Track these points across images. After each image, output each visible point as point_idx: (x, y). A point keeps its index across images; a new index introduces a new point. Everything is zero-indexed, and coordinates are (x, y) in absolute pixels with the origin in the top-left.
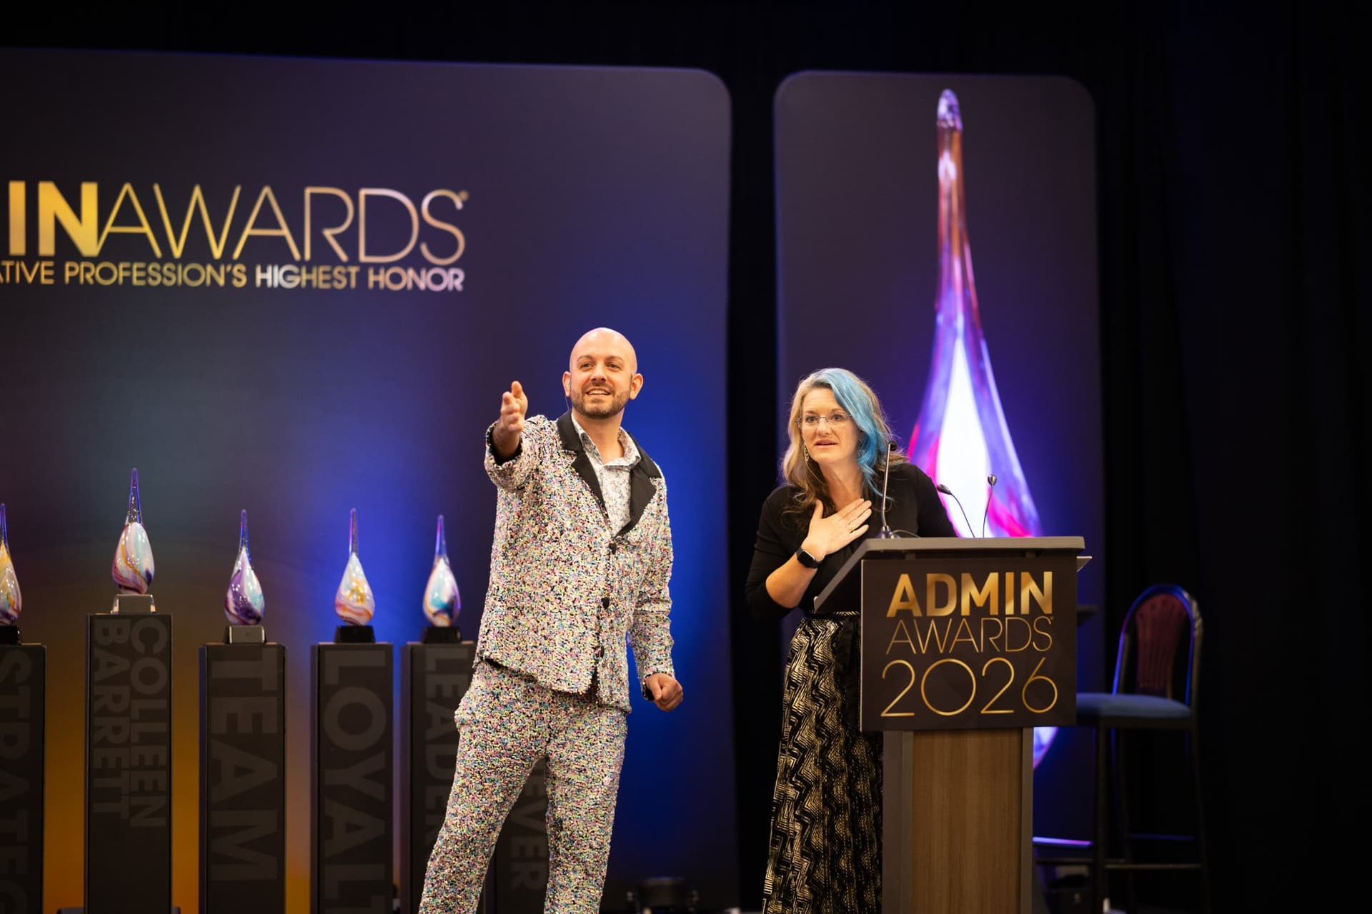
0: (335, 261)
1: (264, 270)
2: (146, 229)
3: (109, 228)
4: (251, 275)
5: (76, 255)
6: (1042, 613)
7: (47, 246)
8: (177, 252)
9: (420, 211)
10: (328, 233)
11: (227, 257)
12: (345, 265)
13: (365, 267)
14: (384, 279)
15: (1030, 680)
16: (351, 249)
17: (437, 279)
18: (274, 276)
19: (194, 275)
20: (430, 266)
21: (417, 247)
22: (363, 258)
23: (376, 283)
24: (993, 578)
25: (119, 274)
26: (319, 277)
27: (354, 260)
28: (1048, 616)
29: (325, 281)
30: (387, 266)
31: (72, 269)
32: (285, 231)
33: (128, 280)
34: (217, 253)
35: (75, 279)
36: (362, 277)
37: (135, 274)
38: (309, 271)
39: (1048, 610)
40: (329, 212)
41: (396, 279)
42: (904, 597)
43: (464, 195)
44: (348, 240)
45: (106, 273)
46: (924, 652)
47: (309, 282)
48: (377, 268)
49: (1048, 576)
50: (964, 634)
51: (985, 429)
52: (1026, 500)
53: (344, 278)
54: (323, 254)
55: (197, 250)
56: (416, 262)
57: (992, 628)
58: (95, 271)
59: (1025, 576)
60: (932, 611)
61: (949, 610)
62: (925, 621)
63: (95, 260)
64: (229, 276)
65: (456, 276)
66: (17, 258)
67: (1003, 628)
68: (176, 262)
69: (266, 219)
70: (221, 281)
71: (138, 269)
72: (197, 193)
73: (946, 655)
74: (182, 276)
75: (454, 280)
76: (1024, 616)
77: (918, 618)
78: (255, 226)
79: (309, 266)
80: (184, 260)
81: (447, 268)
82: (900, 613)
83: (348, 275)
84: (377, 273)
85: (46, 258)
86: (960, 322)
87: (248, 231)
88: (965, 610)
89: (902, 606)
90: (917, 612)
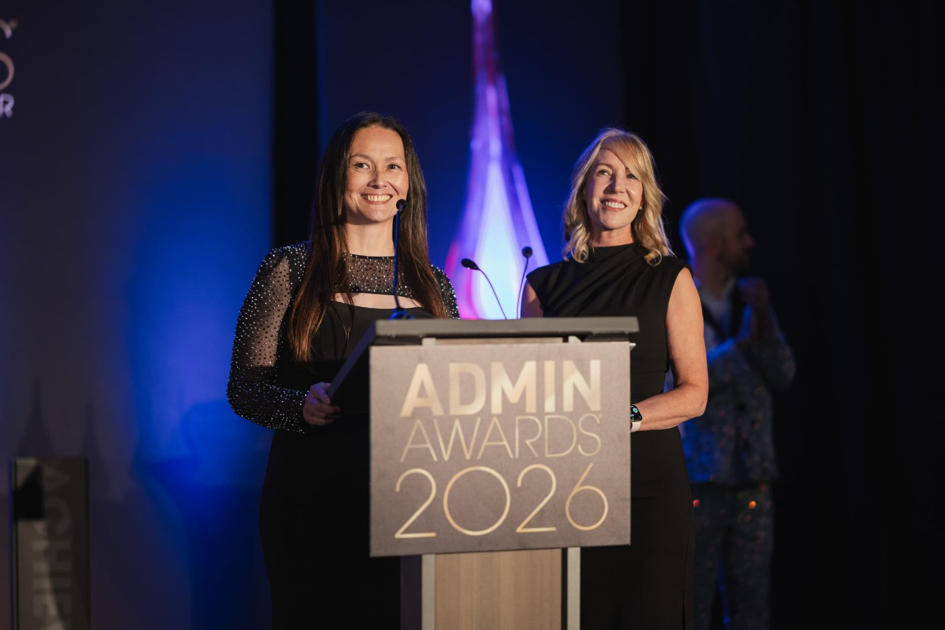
6: (587, 409)
15: (576, 490)
24: (530, 367)
28: (596, 413)
39: (595, 405)
42: (422, 393)
46: (446, 457)
49: (595, 366)
50: (495, 437)
57: (529, 428)
59: (568, 365)
60: (457, 409)
61: (476, 407)
62: (447, 421)
67: (544, 429)
73: (473, 462)
76: (568, 414)
77: (440, 418)
82: (417, 412)
88: (497, 407)
89: (420, 403)
90: (438, 410)
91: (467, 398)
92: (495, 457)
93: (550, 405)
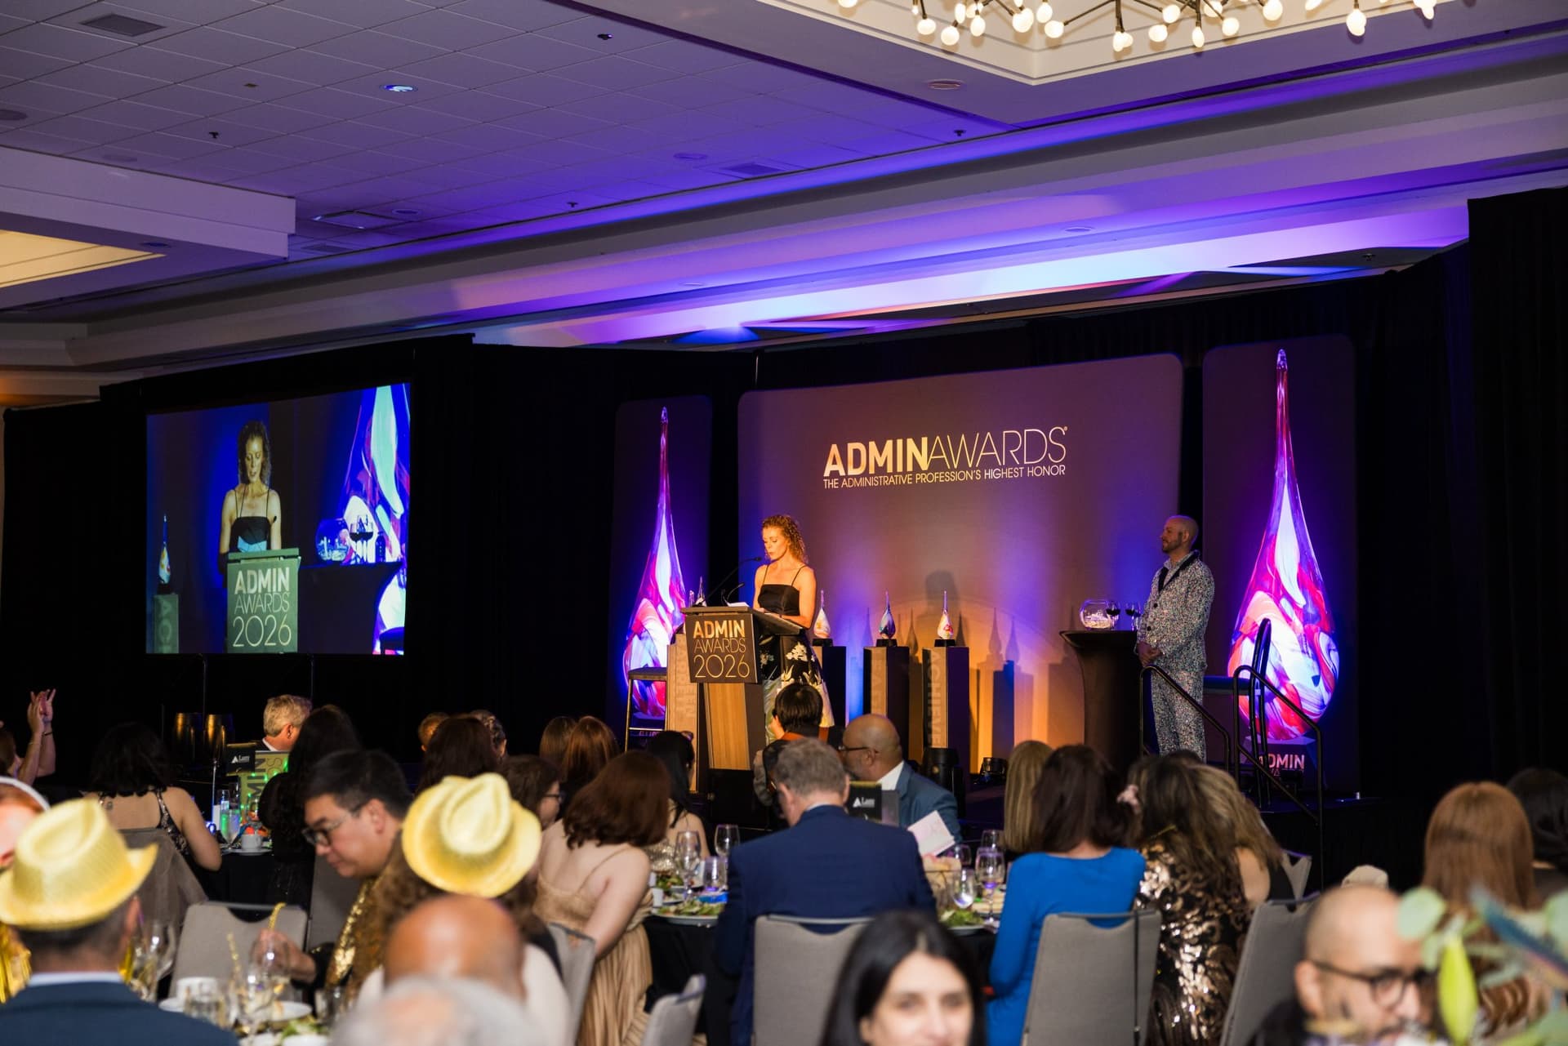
0: (1015, 465)
1: (987, 472)
2: (945, 456)
3: (931, 457)
4: (983, 474)
5: (921, 471)
7: (910, 468)
8: (956, 466)
9: (1048, 439)
10: (1011, 451)
11: (974, 467)
12: (1018, 466)
13: (1026, 466)
14: (1033, 472)
16: (1020, 458)
17: (1055, 470)
18: (991, 474)
19: (962, 476)
20: (1052, 464)
21: (1047, 455)
22: (1025, 463)
23: (1031, 473)
25: (935, 478)
26: (1008, 473)
27: (1022, 464)
29: (1011, 475)
30: (1034, 465)
31: (918, 477)
32: (996, 453)
33: (938, 479)
34: (970, 466)
35: (919, 481)
36: (1025, 471)
37: (941, 477)
38: (1004, 471)
40: (1012, 441)
41: (1038, 471)
43: (1066, 428)
44: (1019, 454)
45: (930, 478)
47: (1004, 475)
48: (1030, 466)
51: (1297, 532)
52: (1317, 570)
53: (1017, 473)
54: (1010, 462)
55: (963, 465)
56: (1046, 463)
58: (926, 477)
63: (926, 472)
64: (975, 475)
65: (1062, 468)
66: (900, 473)
68: (955, 470)
69: (989, 448)
70: (972, 478)
71: (942, 475)
72: (963, 436)
74: (957, 477)
75: (1061, 470)
78: (984, 452)
79: (1004, 468)
80: (958, 470)
81: (1058, 464)
83: (1019, 471)
84: (1030, 470)
85: (910, 473)
86: (1286, 476)
87: (982, 454)
89: (698, 634)
90: (702, 637)
91: (710, 633)
92: (718, 652)
93: (731, 636)
